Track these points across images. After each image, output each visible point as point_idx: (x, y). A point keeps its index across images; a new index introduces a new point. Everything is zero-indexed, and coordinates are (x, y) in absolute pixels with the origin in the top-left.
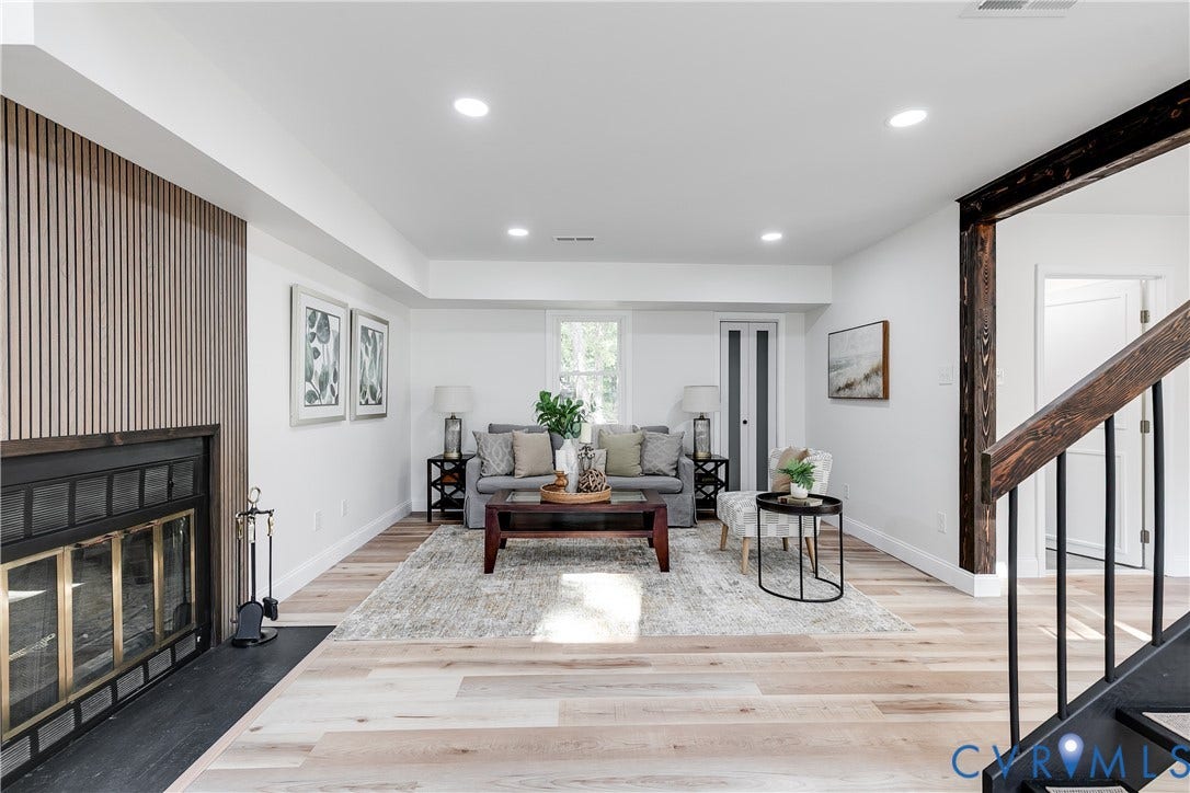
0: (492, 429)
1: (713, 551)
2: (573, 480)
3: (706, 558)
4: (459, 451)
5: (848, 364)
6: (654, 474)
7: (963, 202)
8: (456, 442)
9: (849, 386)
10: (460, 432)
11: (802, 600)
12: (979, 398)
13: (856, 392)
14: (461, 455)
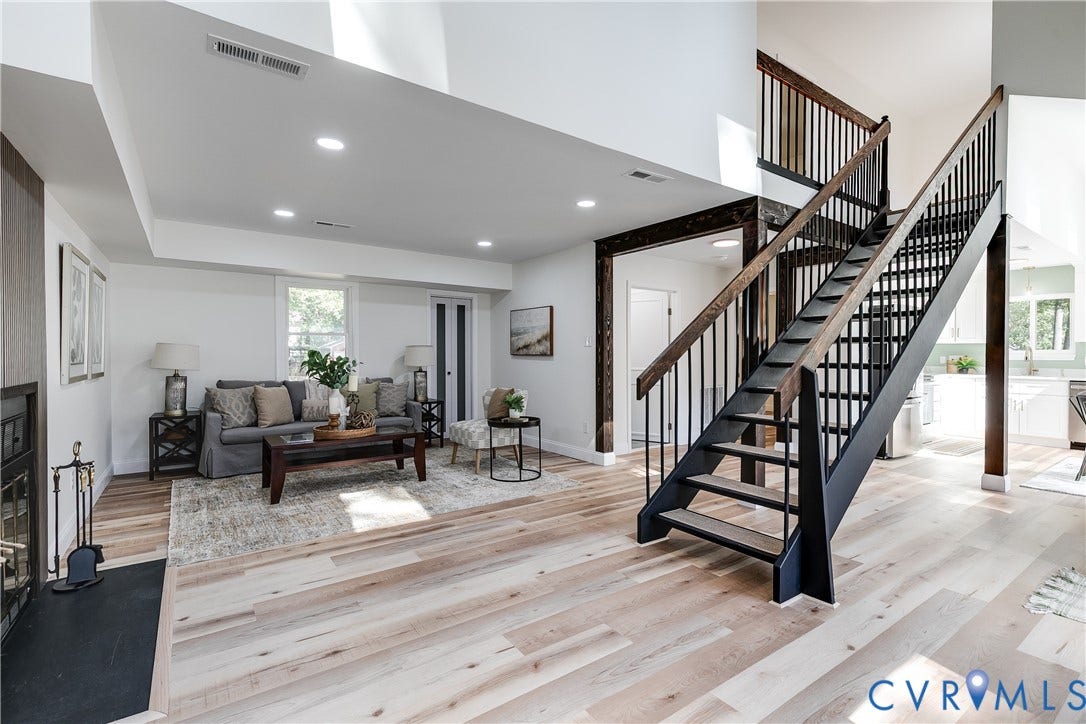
0: (221, 384)
1: (447, 465)
2: (343, 421)
3: (445, 469)
4: (184, 407)
5: (525, 332)
6: (388, 416)
7: (598, 243)
8: (179, 399)
9: (526, 347)
10: (185, 389)
11: (521, 481)
12: (606, 355)
13: (532, 351)
14: (185, 412)
